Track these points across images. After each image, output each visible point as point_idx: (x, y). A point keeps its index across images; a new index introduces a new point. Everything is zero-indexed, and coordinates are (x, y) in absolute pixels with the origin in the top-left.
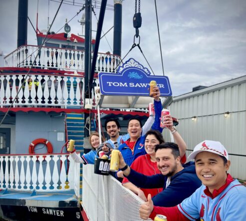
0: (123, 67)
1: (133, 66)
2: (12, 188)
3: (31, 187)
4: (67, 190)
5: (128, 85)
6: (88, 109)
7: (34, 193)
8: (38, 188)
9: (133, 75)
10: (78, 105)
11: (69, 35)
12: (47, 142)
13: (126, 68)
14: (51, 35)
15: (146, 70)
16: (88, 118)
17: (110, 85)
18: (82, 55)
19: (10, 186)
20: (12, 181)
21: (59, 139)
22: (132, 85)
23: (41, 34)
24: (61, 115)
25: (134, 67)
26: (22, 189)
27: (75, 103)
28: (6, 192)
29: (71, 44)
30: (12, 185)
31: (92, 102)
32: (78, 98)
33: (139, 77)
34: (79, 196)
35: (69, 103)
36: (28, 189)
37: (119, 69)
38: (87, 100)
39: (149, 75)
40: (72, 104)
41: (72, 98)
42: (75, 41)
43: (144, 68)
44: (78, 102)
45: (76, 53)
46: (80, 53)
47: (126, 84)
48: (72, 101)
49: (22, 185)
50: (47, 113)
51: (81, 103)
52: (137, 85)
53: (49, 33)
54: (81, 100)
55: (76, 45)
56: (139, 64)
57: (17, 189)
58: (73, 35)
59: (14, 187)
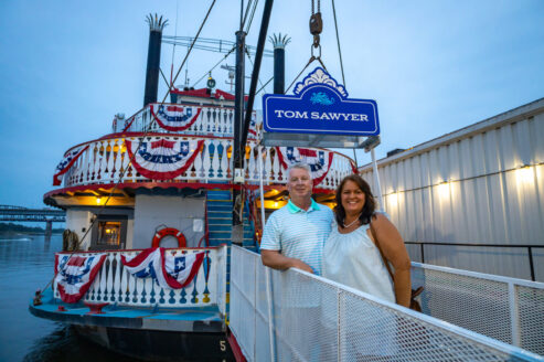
0: (303, 83)
1: (320, 81)
2: (124, 301)
3: (153, 300)
4: (206, 304)
5: (309, 115)
6: (239, 183)
7: (156, 310)
8: (162, 301)
9: (319, 98)
10: (224, 178)
11: (214, 91)
12: (178, 234)
13: (309, 86)
14: (189, 92)
15: (340, 89)
16: (238, 197)
17: (280, 116)
18: (231, 115)
19: (120, 299)
20: (124, 291)
21: (195, 229)
22: (315, 115)
23: (176, 90)
24: (200, 192)
25: (322, 84)
26: (139, 303)
27: (220, 175)
28: (115, 308)
29: (215, 103)
30: (124, 296)
31: (244, 174)
32: (224, 168)
33: (328, 102)
34: (224, 314)
35: (211, 175)
36: (148, 303)
37: (297, 87)
38: (237, 170)
39: (345, 98)
40: (215, 178)
41: (216, 168)
42: (222, 97)
43: (338, 85)
44: (224, 173)
45: (223, 111)
46: (228, 111)
47: (305, 113)
48: (216, 173)
49: (139, 297)
50: (180, 190)
51: (228, 176)
52: (324, 115)
53: (186, 89)
54: (228, 171)
55: (222, 104)
56: (330, 78)
57: (131, 303)
58: (218, 91)
59: (127, 299)
